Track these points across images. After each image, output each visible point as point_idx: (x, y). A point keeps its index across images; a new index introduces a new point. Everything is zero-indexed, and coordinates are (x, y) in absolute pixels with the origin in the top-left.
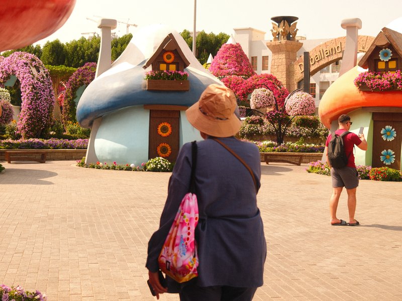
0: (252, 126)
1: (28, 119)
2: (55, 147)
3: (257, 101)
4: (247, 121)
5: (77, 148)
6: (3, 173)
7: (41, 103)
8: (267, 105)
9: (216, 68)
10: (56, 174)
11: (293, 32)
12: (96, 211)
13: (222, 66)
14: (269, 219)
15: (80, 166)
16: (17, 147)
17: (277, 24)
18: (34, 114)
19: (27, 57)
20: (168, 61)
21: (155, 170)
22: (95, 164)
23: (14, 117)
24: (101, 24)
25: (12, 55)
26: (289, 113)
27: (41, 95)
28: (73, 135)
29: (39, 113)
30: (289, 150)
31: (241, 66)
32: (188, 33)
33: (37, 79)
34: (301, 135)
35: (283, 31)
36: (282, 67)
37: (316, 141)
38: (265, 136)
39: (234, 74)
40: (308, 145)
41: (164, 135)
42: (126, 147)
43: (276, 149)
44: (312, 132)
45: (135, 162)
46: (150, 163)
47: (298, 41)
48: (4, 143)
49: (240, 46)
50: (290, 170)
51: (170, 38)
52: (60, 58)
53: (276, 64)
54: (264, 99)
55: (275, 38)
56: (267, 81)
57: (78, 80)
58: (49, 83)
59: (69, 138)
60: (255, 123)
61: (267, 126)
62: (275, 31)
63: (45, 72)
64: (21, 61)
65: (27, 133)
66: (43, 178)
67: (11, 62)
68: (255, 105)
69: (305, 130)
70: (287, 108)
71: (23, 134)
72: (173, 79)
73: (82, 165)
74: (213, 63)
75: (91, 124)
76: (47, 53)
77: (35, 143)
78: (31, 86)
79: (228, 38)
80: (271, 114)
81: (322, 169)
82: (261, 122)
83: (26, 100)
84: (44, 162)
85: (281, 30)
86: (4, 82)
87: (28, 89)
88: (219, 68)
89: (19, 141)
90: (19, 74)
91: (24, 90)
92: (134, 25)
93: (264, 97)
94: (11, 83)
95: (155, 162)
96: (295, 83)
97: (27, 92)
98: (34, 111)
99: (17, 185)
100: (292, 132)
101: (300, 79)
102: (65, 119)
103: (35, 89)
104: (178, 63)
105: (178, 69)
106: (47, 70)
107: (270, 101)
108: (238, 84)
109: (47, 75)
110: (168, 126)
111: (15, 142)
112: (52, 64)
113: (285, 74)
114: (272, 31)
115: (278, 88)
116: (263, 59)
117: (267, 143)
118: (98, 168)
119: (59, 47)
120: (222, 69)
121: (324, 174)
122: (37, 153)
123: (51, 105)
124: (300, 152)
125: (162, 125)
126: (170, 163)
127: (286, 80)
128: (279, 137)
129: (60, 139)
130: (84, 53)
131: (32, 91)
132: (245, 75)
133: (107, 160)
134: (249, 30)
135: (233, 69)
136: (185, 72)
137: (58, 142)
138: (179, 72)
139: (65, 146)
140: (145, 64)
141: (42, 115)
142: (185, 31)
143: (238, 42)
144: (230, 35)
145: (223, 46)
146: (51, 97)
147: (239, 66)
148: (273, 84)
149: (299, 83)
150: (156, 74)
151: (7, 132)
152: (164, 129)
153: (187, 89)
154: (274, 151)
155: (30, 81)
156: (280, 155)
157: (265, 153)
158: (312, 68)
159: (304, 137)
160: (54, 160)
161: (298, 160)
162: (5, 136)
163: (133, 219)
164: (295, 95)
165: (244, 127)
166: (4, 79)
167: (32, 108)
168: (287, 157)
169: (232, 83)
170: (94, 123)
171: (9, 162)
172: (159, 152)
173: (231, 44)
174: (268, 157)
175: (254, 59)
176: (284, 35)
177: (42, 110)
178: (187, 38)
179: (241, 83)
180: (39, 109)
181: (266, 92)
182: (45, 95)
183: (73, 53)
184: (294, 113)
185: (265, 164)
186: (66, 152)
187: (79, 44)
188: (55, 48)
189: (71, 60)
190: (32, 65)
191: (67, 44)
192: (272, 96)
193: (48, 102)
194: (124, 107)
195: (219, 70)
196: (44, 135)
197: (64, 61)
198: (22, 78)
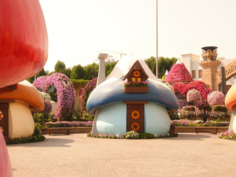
0: (190, 112)
1: (61, 110)
2: (75, 126)
3: (190, 97)
4: (185, 109)
5: (88, 126)
6: (45, 141)
7: (68, 101)
8: (197, 99)
9: (170, 78)
10: (74, 141)
11: (215, 56)
12: (91, 161)
13: (173, 77)
14: (187, 165)
15: (88, 136)
16: (54, 126)
17: (205, 51)
18: (64, 107)
19: (60, 76)
20: (136, 76)
21: (130, 138)
22: (96, 136)
23: (52, 109)
24: (99, 57)
25: (52, 74)
26: (210, 104)
27: (68, 96)
28: (86, 119)
29: (67, 107)
30: (211, 125)
32: (154, 58)
33: (66, 87)
34: (219, 116)
35: (209, 55)
36: (209, 76)
37: (228, 119)
38: (198, 117)
39: (181, 81)
40: (223, 122)
41: (135, 118)
42: (114, 125)
43: (203, 125)
44: (225, 114)
45: (119, 134)
46: (127, 134)
47: (218, 61)
48: (47, 124)
49: (184, 65)
50: (210, 137)
51: (137, 63)
52: (81, 74)
53: (205, 75)
55: (204, 59)
56: (199, 85)
57: (89, 87)
58: (72, 89)
59: (84, 120)
60: (190, 110)
61: (197, 112)
62: (204, 55)
63: (70, 84)
64: (57, 78)
65: (60, 118)
66: (67, 143)
67: (51, 79)
68: (189, 99)
69: (221, 113)
70: (208, 100)
71: (58, 119)
72: (139, 86)
73: (90, 136)
74: (168, 75)
75: (94, 113)
76: (74, 72)
77: (64, 124)
78: (63, 92)
79: (177, 60)
80: (199, 104)
81: (228, 136)
82: (193, 109)
83: (60, 100)
84: (69, 135)
85: (207, 54)
86: (48, 90)
87: (61, 93)
88: (172, 78)
89: (56, 123)
90: (56, 85)
91: (59, 94)
92: (125, 54)
93: (194, 95)
94: (52, 90)
95: (130, 134)
96: (217, 85)
97: (61, 95)
98: (64, 106)
99: (51, 147)
100: (214, 115)
101: (220, 83)
102: (82, 110)
103: (65, 93)
104: (142, 77)
105: (142, 80)
106: (71, 83)
107: (198, 97)
108: (182, 87)
109: (71, 85)
110: (138, 113)
111: (54, 123)
112: (76, 78)
113: (211, 80)
114: (202, 55)
115: (206, 89)
116: (199, 72)
117: (198, 121)
118: (98, 137)
119: (80, 69)
120: (173, 78)
121: (229, 139)
122: (65, 129)
123: (73, 102)
124: (217, 126)
125: (134, 112)
126: (138, 134)
127: (212, 84)
128: (205, 118)
129: (78, 121)
130: (94, 72)
131: (63, 94)
132: (187, 82)
133: (103, 133)
134: (190, 55)
135: (180, 78)
136: (146, 82)
137: (77, 123)
138: (143, 82)
139: (81, 125)
141: (68, 108)
142: (152, 57)
143: (183, 63)
145: (174, 65)
146: (74, 97)
147: (184, 76)
148: (203, 86)
149: (219, 85)
150: (129, 83)
151: (50, 118)
152: (135, 115)
153: (148, 91)
155: (62, 89)
156: (205, 128)
157: (196, 127)
158: (227, 76)
159: (220, 117)
160: (75, 133)
161: (215, 131)
162: (48, 120)
163: (110, 165)
164: (213, 93)
165: (185, 112)
166: (48, 88)
167: (63, 104)
168: (209, 130)
170: (96, 112)
171: (50, 135)
172: (133, 128)
173: (178, 64)
174: (198, 130)
175: (193, 72)
176: (209, 57)
177: (69, 105)
178: (153, 61)
179: (184, 86)
180: (67, 104)
181: (196, 92)
182: (70, 97)
183: (88, 72)
184: (213, 104)
185: (195, 134)
186: (81, 129)
187: (92, 67)
188: (79, 69)
189: (87, 76)
190: (63, 80)
191: (85, 67)
192: (199, 94)
193: (72, 100)
194: (112, 102)
195: (172, 79)
196: (70, 119)
197: (84, 76)
198: (57, 87)
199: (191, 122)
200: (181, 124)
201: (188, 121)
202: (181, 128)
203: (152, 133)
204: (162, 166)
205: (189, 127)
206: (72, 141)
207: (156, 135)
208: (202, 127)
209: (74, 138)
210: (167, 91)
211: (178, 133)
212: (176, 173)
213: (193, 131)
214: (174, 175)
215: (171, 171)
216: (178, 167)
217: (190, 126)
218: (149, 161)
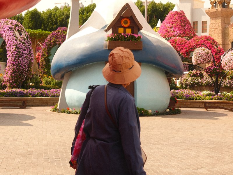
0: (193, 79)
1: (12, 73)
2: (34, 96)
3: (198, 58)
4: (190, 75)
5: (52, 96)
7: (22, 60)
8: (207, 61)
9: (164, 31)
10: (34, 118)
11: (228, 1)
13: (169, 29)
14: (209, 156)
15: (53, 111)
16: (4, 96)
18: (17, 69)
19: (12, 23)
20: (125, 26)
22: (65, 110)
26: (225, 68)
27: (23, 53)
28: (48, 86)
29: (21, 68)
30: (225, 99)
31: (185, 29)
32: (141, 3)
33: (20, 40)
36: (218, 30)
38: (204, 87)
39: (179, 36)
43: (214, 97)
47: (231, 8)
49: (183, 13)
50: (226, 115)
51: (127, 7)
52: (38, 23)
53: (213, 27)
54: (203, 56)
55: (213, 6)
56: (206, 42)
57: (52, 41)
58: (29, 43)
59: (45, 88)
60: (196, 77)
61: (206, 79)
63: (25, 35)
64: (7, 26)
65: (11, 84)
68: (196, 61)
70: (223, 63)
71: (8, 85)
72: (129, 40)
73: (55, 110)
74: (162, 26)
75: (62, 77)
76: (28, 20)
77: (17, 92)
78: (15, 47)
79: (174, 6)
80: (209, 69)
82: (201, 76)
83: (10, 58)
84: (25, 108)
87: (13, 48)
89: (5, 91)
90: (5, 37)
91: (9, 49)
93: (203, 55)
96: (230, 43)
97: (12, 51)
98: (17, 67)
100: (227, 84)
102: (41, 73)
103: (18, 49)
104: (133, 27)
105: (133, 32)
106: (27, 34)
107: (209, 58)
108: (182, 44)
109: (27, 38)
111: (2, 91)
112: (31, 29)
113: (221, 36)
115: (215, 47)
116: (203, 24)
117: (206, 92)
118: (68, 113)
119: (37, 15)
120: (169, 32)
122: (19, 100)
123: (30, 62)
127: (222, 41)
128: (216, 88)
129: (37, 89)
130: (56, 19)
131: (15, 50)
132: (188, 37)
133: (75, 106)
135: (178, 32)
136: (139, 34)
137: (36, 91)
138: (134, 35)
139: (42, 95)
140: (106, 28)
141: (23, 69)
143: (181, 10)
144: (175, 4)
145: (170, 13)
146: (30, 55)
147: (183, 29)
148: (211, 44)
149: (232, 43)
150: (115, 36)
153: (141, 48)
154: (212, 99)
155: (14, 42)
156: (217, 103)
157: (205, 101)
160: (32, 106)
161: (232, 107)
164: (230, 53)
165: (187, 80)
167: (16, 63)
168: (223, 105)
169: (177, 43)
170: (65, 76)
173: (176, 12)
174: (207, 104)
175: (195, 23)
176: (220, 3)
177: (23, 65)
178: (141, 7)
179: (185, 43)
180: (21, 64)
181: (206, 51)
182: (26, 53)
183: (48, 19)
184: (229, 68)
185: (204, 110)
186: (42, 100)
187: (53, 12)
188: (34, 15)
189: (46, 25)
190: (15, 29)
191: (44, 13)
192: (210, 54)
193: (28, 59)
194: (89, 63)
195: (166, 32)
196: (24, 86)
197: (41, 26)
198: (7, 40)
199: (197, 93)
200: (184, 97)
201: (193, 92)
202: (183, 102)
203: (145, 109)
204: (173, 157)
205: (194, 100)
206: (31, 118)
207: (150, 111)
208: (212, 100)
209: (34, 113)
210: (167, 48)
211: (181, 109)
212: (198, 168)
213: (201, 107)
214: (196, 171)
215: (189, 164)
216: (196, 159)
217: (196, 99)
218: (151, 148)
